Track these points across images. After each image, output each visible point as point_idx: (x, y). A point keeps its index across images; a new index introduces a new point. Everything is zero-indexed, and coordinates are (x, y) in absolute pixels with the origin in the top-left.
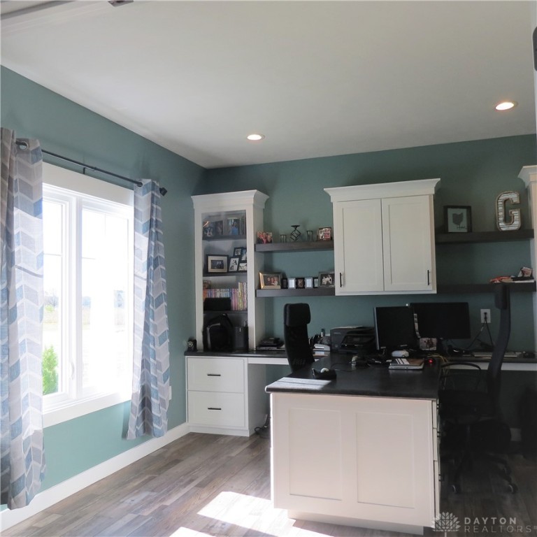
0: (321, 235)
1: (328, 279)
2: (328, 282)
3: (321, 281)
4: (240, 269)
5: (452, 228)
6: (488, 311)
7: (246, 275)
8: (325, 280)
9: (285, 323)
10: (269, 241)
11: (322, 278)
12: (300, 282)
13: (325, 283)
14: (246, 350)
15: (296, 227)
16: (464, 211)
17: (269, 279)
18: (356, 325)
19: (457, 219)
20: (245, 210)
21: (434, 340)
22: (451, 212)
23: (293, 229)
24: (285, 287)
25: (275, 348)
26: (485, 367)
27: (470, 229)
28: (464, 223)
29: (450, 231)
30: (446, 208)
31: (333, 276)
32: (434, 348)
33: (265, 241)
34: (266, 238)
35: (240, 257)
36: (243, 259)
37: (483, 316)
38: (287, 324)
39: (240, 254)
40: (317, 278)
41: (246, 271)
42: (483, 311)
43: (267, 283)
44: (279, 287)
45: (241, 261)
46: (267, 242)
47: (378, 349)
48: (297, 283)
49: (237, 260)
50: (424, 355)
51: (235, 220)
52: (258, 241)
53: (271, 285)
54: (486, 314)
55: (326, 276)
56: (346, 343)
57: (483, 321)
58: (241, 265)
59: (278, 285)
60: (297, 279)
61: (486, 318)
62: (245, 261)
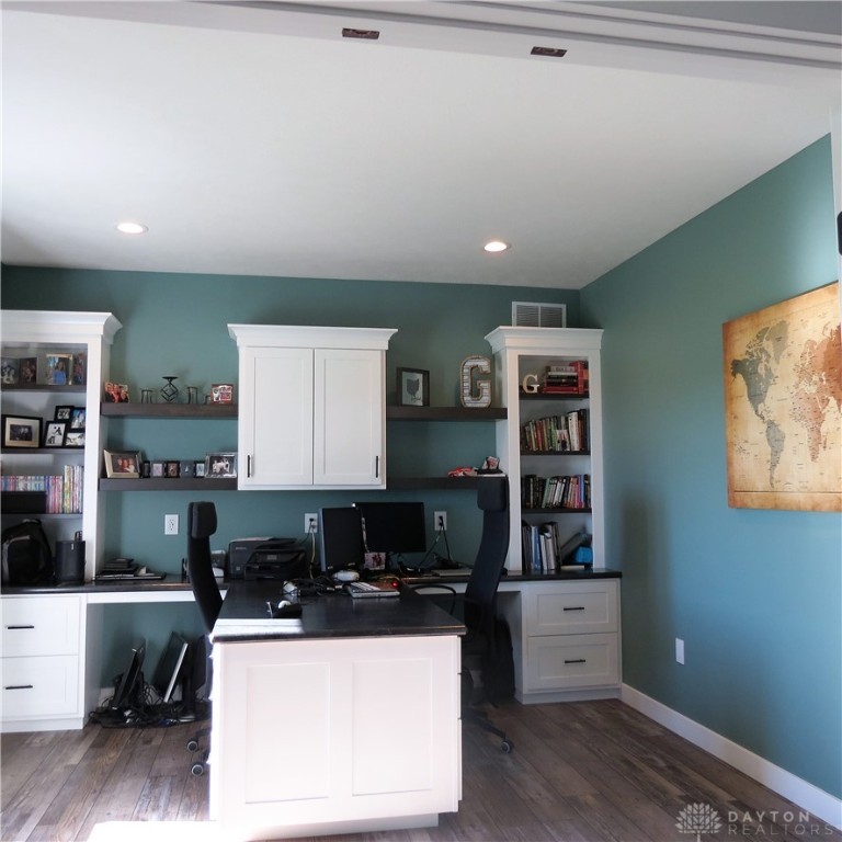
0: (216, 395)
1: (222, 464)
2: (222, 469)
3: (211, 467)
4: (68, 443)
5: (406, 399)
6: (444, 514)
7: (83, 453)
8: (217, 466)
9: (190, 533)
10: (123, 398)
11: (212, 463)
12: (172, 467)
13: (218, 471)
14: (78, 582)
15: (172, 378)
16: (419, 377)
17: (120, 462)
18: (266, 536)
19: (413, 387)
20: (86, 345)
21: (383, 555)
22: (406, 376)
23: (167, 382)
24: (146, 474)
25: (131, 576)
26: (461, 589)
27: (426, 401)
28: (420, 394)
29: (404, 402)
30: (400, 371)
31: (232, 460)
32: (383, 567)
33: (116, 398)
34: (119, 394)
35: (68, 423)
36: (75, 425)
37: (437, 521)
38: (194, 535)
39: (67, 417)
40: (203, 462)
41: (83, 447)
42: (437, 514)
43: (116, 468)
44: (137, 475)
45: (69, 429)
46: (120, 400)
47: (324, 569)
48: (166, 469)
49: (62, 427)
50: (376, 577)
51: (60, 359)
52: (106, 398)
53: (123, 471)
54: (441, 518)
55: (219, 459)
56: (256, 563)
57: (437, 528)
58: (70, 435)
59: (136, 471)
60: (167, 464)
61: (441, 524)
62: (81, 430)
